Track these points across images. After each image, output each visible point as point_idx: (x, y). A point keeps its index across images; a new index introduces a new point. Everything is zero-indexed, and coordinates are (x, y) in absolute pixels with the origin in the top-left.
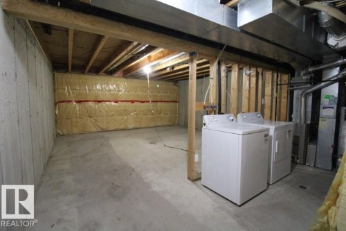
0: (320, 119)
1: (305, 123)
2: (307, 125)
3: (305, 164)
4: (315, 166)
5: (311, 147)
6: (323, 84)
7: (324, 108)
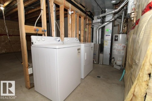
0: (105, 41)
1: (98, 43)
2: (99, 44)
3: (98, 63)
4: (103, 64)
5: (101, 55)
6: (106, 23)
7: (106, 36)
